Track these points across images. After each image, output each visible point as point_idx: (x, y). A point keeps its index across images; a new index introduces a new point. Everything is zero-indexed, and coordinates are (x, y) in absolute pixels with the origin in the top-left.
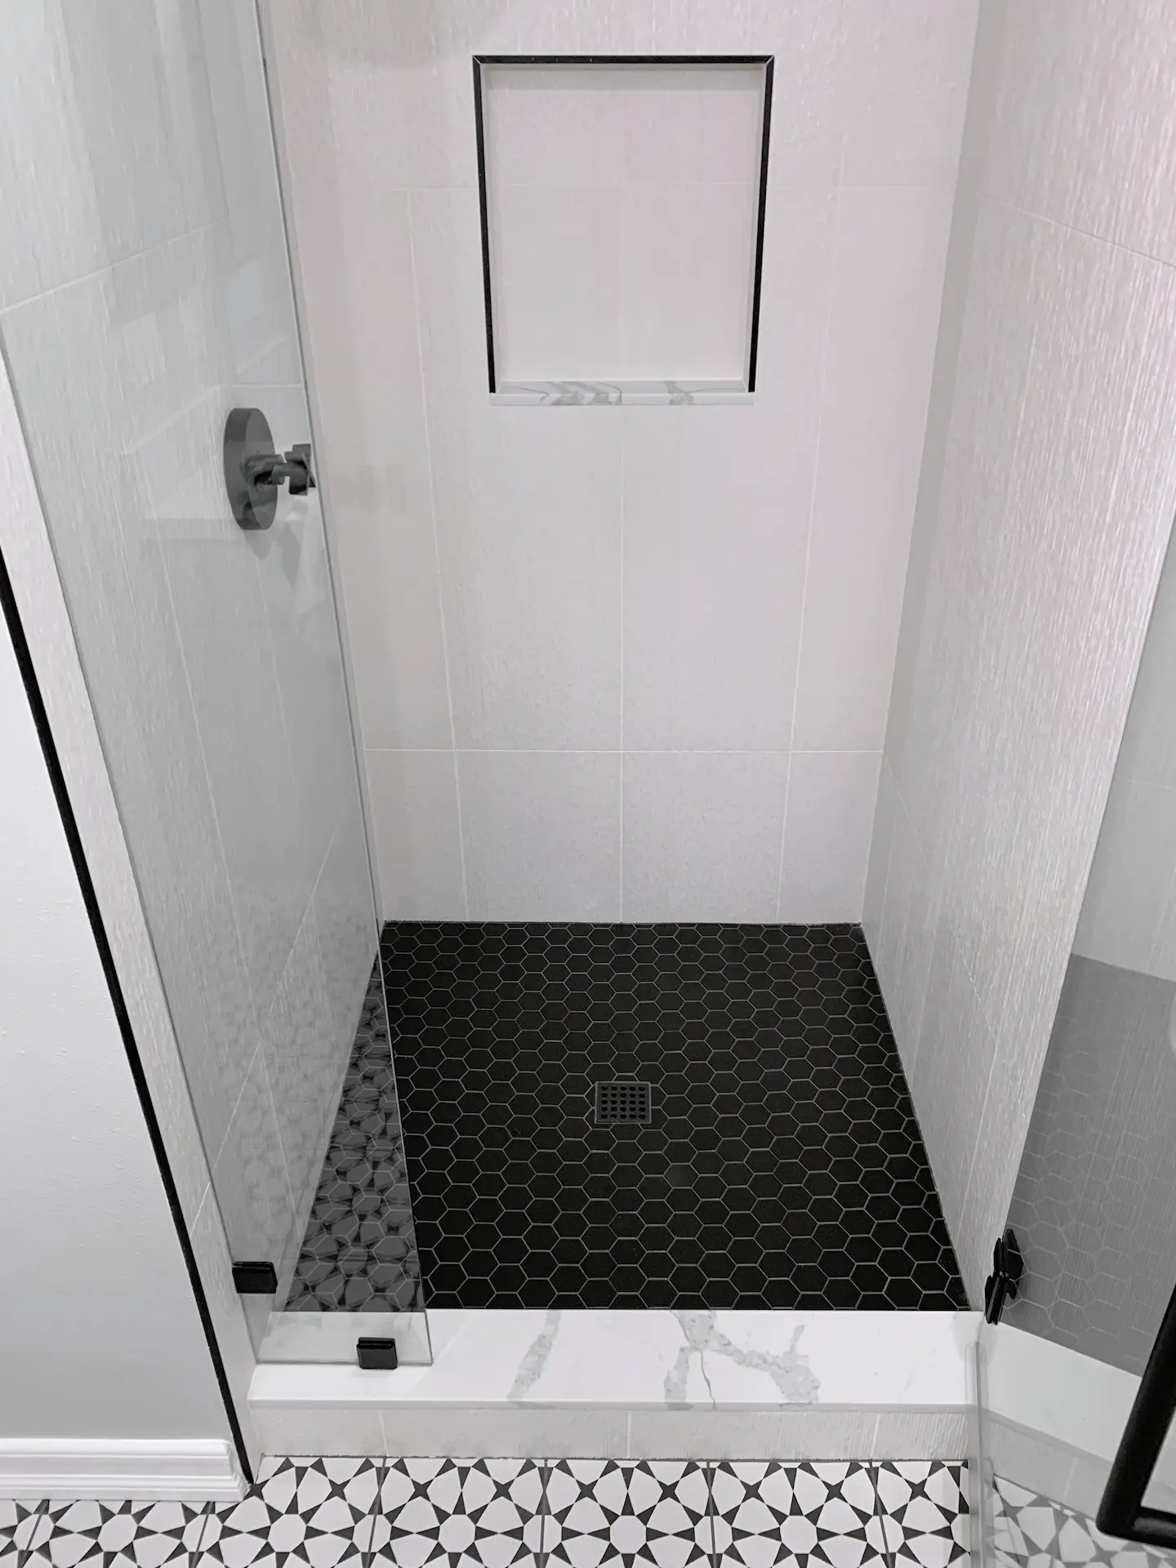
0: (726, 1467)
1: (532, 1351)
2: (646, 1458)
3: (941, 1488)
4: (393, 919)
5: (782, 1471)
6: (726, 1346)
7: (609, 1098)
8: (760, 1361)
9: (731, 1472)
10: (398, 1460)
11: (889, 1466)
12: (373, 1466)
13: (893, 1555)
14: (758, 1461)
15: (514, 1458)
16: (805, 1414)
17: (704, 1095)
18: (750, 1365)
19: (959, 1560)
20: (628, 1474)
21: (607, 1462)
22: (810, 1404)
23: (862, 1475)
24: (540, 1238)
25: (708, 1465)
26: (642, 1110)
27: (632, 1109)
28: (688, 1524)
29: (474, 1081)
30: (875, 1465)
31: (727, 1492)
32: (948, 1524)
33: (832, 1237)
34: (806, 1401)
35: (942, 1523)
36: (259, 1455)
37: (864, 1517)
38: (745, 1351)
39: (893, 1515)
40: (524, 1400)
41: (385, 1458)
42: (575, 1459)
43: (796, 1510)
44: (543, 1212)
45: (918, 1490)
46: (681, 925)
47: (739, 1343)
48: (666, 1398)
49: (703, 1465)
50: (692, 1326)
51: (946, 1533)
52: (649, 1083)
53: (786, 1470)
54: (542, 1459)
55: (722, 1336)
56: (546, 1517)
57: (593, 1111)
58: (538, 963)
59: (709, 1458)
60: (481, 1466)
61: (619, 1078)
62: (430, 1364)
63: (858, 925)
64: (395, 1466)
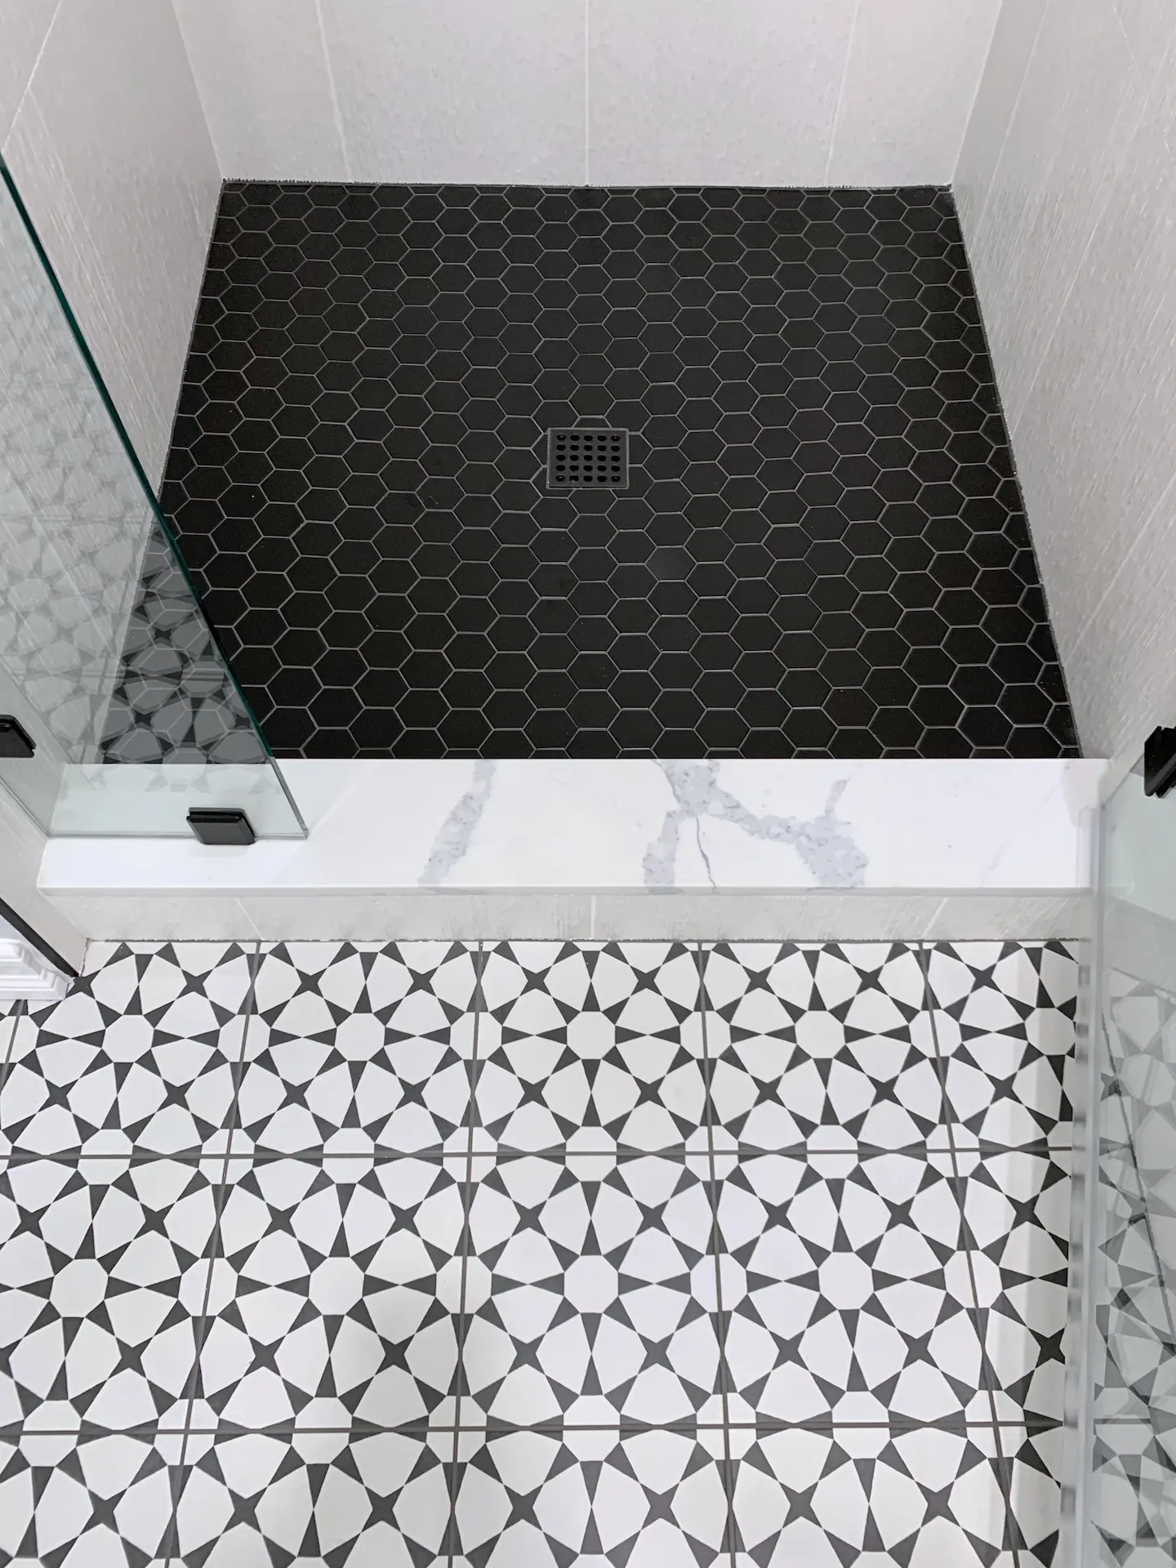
0: (724, 949)
1: (454, 818)
2: (617, 939)
3: (1016, 978)
4: (236, 177)
5: (800, 954)
6: (733, 809)
7: (568, 452)
8: (784, 830)
9: (731, 956)
10: (278, 944)
11: (945, 948)
12: (243, 953)
13: (946, 1060)
14: (768, 941)
15: (437, 941)
16: (842, 898)
17: (709, 447)
18: (768, 835)
19: (1033, 1066)
20: (591, 959)
21: (564, 943)
22: (852, 888)
23: (908, 960)
24: (468, 652)
25: (700, 947)
26: (616, 469)
27: (602, 469)
28: (671, 1022)
29: (368, 426)
30: (926, 946)
31: (724, 981)
32: (1020, 1021)
33: (887, 649)
34: (845, 885)
35: (1014, 1019)
36: (86, 941)
37: (909, 1012)
38: (760, 817)
39: (948, 1010)
40: (442, 885)
41: (259, 942)
42: (520, 940)
43: (817, 1003)
44: (472, 615)
45: (983, 978)
46: (679, 189)
47: (754, 806)
48: (645, 882)
49: (693, 947)
50: (685, 781)
51: (1018, 1032)
52: (626, 430)
53: (805, 953)
54: (475, 941)
55: (727, 795)
56: (481, 1014)
57: (545, 470)
58: (457, 250)
59: (700, 938)
60: (392, 952)
61: (582, 424)
62: (304, 837)
63: (947, 189)
64: (274, 953)
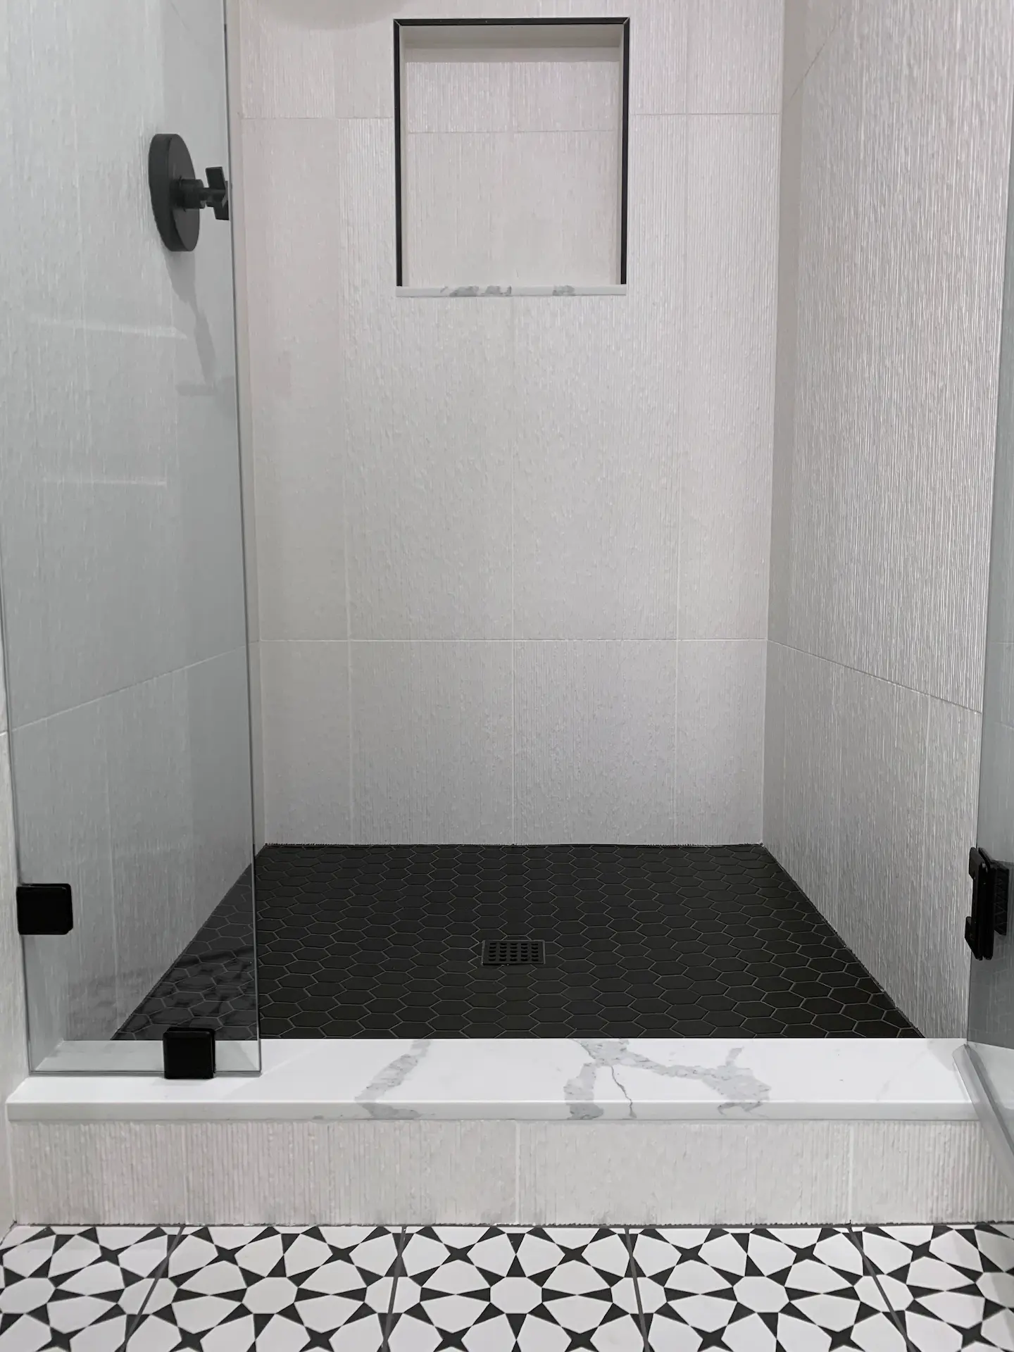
1: (392, 1066)
2: (543, 1223)
3: (953, 1249)
6: (643, 1062)
7: (498, 950)
8: (689, 1073)
10: (200, 1228)
13: (901, 1313)
14: (696, 1226)
15: (360, 1225)
16: (754, 1126)
18: (676, 1075)
21: (488, 1228)
22: (759, 1104)
25: (627, 1232)
26: (536, 956)
27: (524, 956)
30: (855, 1229)
31: (655, 1255)
32: (972, 1282)
34: (754, 1101)
35: (964, 1281)
36: (12, 1223)
37: (852, 1278)
38: (668, 1066)
39: (891, 1275)
40: (376, 1102)
41: (183, 1226)
42: (445, 1225)
45: (921, 1251)
47: (660, 1060)
48: (567, 1099)
49: (620, 1231)
50: (600, 1049)
51: (972, 1290)
52: (544, 941)
54: (399, 1225)
55: (638, 1055)
56: (400, 1279)
57: (480, 958)
60: (314, 1233)
61: (508, 938)
62: (257, 1073)
63: (760, 845)
